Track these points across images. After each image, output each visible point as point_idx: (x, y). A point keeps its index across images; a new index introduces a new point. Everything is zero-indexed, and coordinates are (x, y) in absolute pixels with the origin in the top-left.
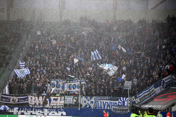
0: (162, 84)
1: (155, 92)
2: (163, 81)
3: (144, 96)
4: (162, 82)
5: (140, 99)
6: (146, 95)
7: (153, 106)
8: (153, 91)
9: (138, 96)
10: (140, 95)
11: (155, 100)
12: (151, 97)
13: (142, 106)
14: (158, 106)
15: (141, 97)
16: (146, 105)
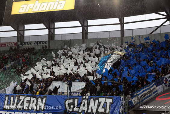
0: (164, 82)
1: (157, 91)
2: (166, 78)
3: (144, 95)
4: (164, 79)
5: (138, 99)
6: (146, 94)
7: (155, 107)
8: (154, 89)
9: (135, 94)
10: (138, 94)
11: (158, 99)
12: (151, 96)
13: (140, 107)
14: (162, 106)
15: (139, 96)
16: (146, 105)
